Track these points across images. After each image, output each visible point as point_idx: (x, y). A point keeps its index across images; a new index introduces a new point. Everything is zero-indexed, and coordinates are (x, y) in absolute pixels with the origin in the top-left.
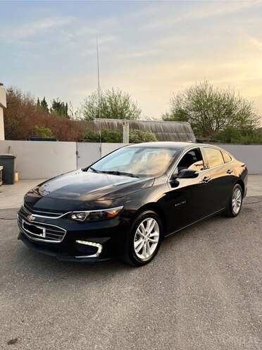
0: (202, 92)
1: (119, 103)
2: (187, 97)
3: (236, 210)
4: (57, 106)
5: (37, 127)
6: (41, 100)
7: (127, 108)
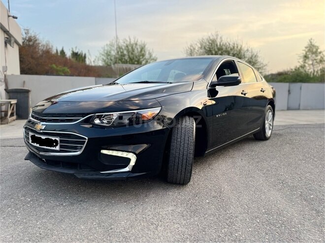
0: (213, 42)
1: (136, 51)
2: (200, 46)
3: (268, 133)
4: (75, 55)
5: (54, 66)
6: (60, 50)
7: (143, 55)
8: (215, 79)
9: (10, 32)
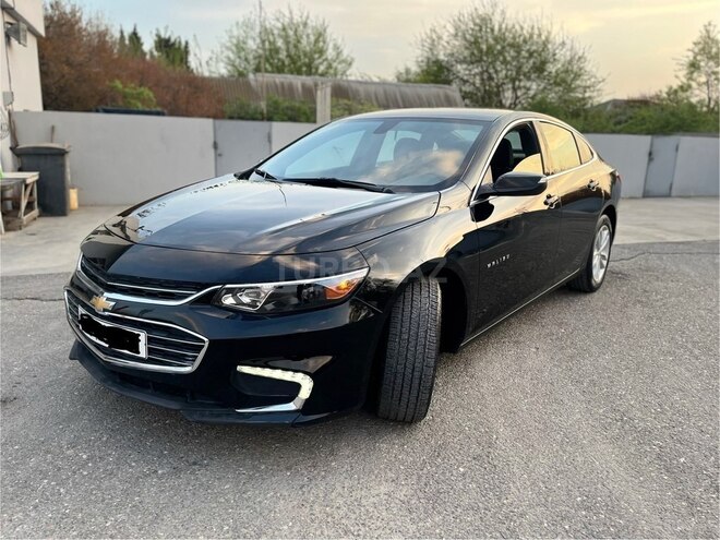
0: (484, 22)
1: (304, 41)
2: (452, 31)
3: (598, 275)
4: (164, 44)
5: (118, 84)
6: (128, 31)
7: (321, 52)
8: (489, 179)
9: (16, 9)
